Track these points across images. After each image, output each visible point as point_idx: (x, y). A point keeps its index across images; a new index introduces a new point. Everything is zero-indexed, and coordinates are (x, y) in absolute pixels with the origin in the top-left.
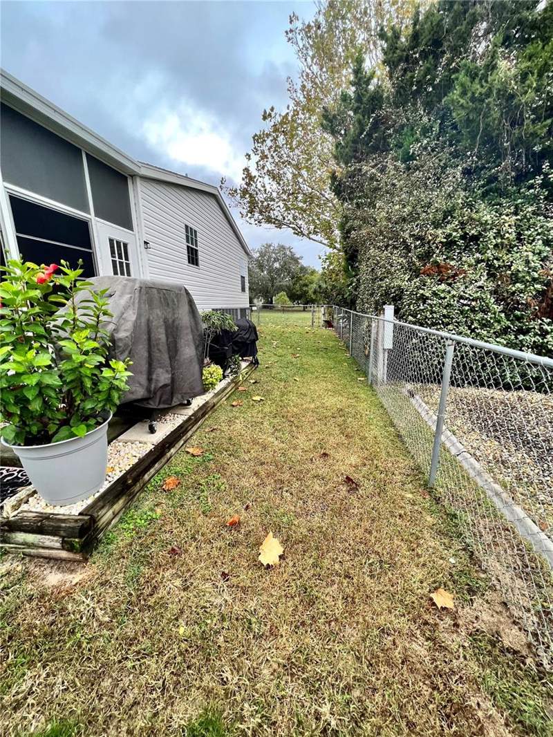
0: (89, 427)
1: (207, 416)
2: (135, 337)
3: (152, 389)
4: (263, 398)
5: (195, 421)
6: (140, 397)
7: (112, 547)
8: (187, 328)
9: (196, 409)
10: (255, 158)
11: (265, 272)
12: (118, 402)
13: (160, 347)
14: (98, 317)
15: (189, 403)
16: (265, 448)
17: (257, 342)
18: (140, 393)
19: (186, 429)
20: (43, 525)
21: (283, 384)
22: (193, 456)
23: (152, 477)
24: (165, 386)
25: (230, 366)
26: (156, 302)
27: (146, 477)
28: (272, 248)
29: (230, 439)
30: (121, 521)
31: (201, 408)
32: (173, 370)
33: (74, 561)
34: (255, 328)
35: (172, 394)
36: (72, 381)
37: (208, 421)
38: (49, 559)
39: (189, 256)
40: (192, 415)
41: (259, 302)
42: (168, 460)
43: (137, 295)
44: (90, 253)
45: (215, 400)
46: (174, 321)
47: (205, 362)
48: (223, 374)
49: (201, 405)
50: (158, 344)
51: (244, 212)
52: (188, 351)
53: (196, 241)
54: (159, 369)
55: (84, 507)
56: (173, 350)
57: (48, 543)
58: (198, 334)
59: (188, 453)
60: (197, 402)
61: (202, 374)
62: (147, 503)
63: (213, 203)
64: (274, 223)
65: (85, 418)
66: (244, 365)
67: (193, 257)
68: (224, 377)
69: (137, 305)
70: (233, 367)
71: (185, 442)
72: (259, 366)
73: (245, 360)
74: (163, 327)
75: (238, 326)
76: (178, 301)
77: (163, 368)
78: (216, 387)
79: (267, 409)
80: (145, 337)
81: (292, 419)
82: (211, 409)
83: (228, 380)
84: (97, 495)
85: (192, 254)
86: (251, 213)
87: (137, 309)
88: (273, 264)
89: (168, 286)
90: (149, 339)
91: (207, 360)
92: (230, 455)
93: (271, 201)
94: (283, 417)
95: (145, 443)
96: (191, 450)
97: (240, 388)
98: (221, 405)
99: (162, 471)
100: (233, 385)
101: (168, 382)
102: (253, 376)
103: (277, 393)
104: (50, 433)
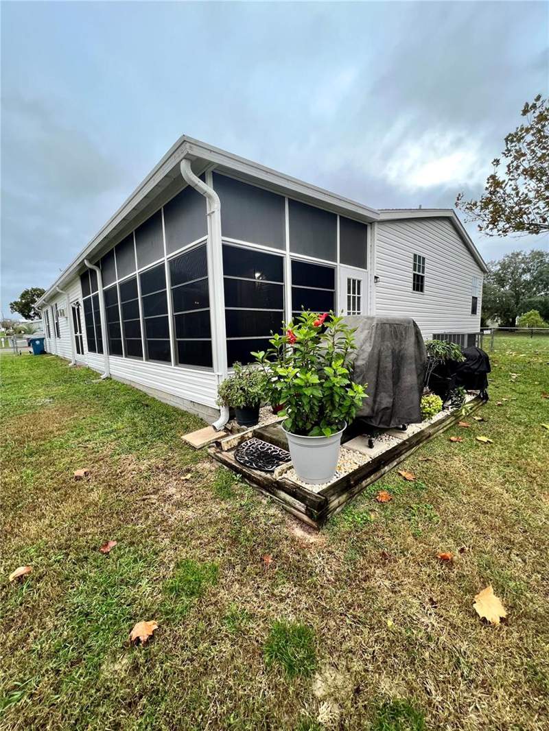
0: (333, 431)
1: (421, 445)
2: (368, 366)
3: (375, 410)
4: (491, 440)
5: (410, 446)
6: (365, 415)
7: (336, 529)
8: (412, 358)
9: (411, 435)
10: (505, 161)
11: (507, 288)
12: (354, 416)
13: (387, 374)
14: (347, 349)
15: (404, 428)
16: (489, 496)
17: (488, 374)
18: (367, 411)
19: (401, 451)
20: (296, 492)
21: (522, 428)
22: (405, 479)
23: (368, 485)
24: (387, 408)
25: (451, 398)
26: (387, 336)
27: (364, 483)
28: (520, 257)
29: (446, 474)
30: (343, 511)
31: (415, 436)
32: (395, 395)
33: (311, 526)
34: (487, 359)
35: (391, 417)
36: (327, 395)
37: (422, 450)
38: (296, 517)
39: (414, 284)
40: (407, 440)
41: (494, 324)
42: (382, 475)
43: (374, 331)
44: (333, 292)
45: (431, 431)
46: (400, 351)
47: (425, 390)
48: (442, 406)
49: (416, 432)
50: (384, 372)
51: (484, 224)
52: (410, 378)
53: (423, 267)
54: (382, 393)
55: (321, 489)
56: (397, 377)
57: (297, 506)
58: (421, 363)
59: (400, 474)
60: (413, 429)
61: (420, 402)
62: (363, 506)
63: (447, 227)
64: (528, 229)
65: (330, 424)
66: (468, 398)
67: (418, 284)
68: (444, 408)
69: (373, 339)
70: (454, 399)
71: (398, 464)
72: (488, 402)
73: (470, 393)
74: (391, 357)
75: (465, 355)
76: (406, 333)
77: (386, 393)
78: (433, 417)
79: (496, 454)
80: (376, 365)
81: (534, 475)
82: (426, 439)
83: (447, 412)
84: (329, 484)
85: (418, 281)
86: (494, 224)
87: (372, 342)
88: (521, 276)
89: (398, 320)
90: (378, 367)
91: (427, 389)
92: (445, 491)
93: (524, 204)
94: (519, 468)
95: (364, 455)
96: (403, 473)
97: (462, 424)
98: (437, 437)
99: (376, 483)
100: (453, 418)
101: (390, 405)
102: (480, 413)
103: (512, 438)
104: (307, 429)
